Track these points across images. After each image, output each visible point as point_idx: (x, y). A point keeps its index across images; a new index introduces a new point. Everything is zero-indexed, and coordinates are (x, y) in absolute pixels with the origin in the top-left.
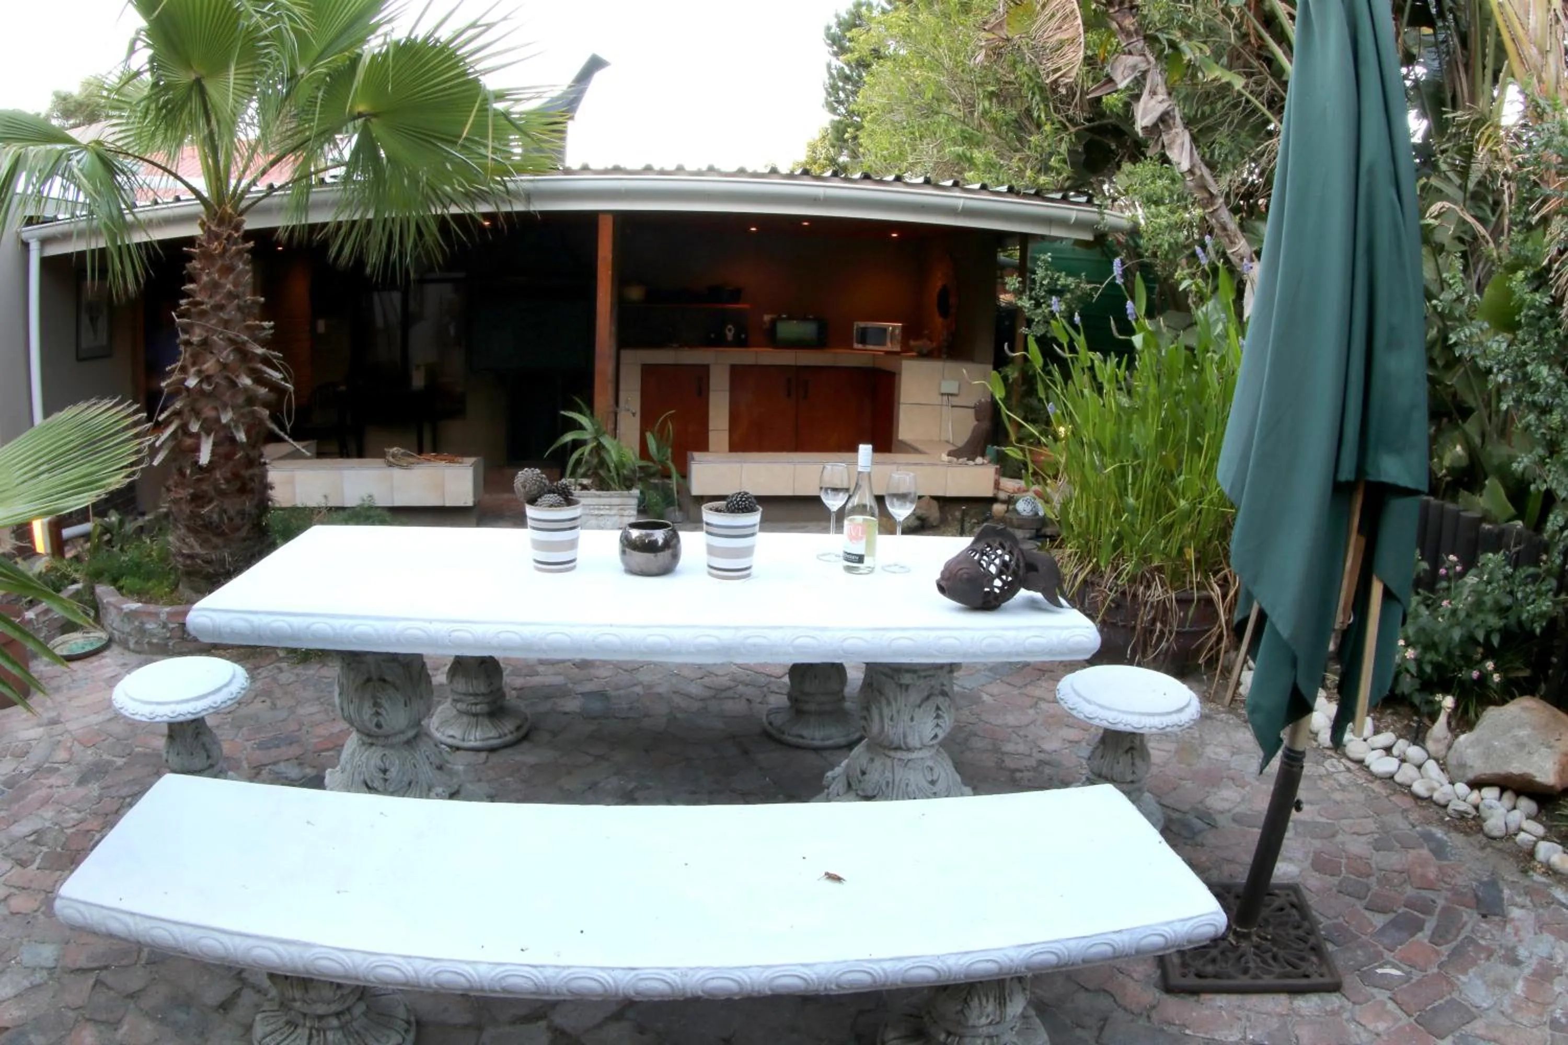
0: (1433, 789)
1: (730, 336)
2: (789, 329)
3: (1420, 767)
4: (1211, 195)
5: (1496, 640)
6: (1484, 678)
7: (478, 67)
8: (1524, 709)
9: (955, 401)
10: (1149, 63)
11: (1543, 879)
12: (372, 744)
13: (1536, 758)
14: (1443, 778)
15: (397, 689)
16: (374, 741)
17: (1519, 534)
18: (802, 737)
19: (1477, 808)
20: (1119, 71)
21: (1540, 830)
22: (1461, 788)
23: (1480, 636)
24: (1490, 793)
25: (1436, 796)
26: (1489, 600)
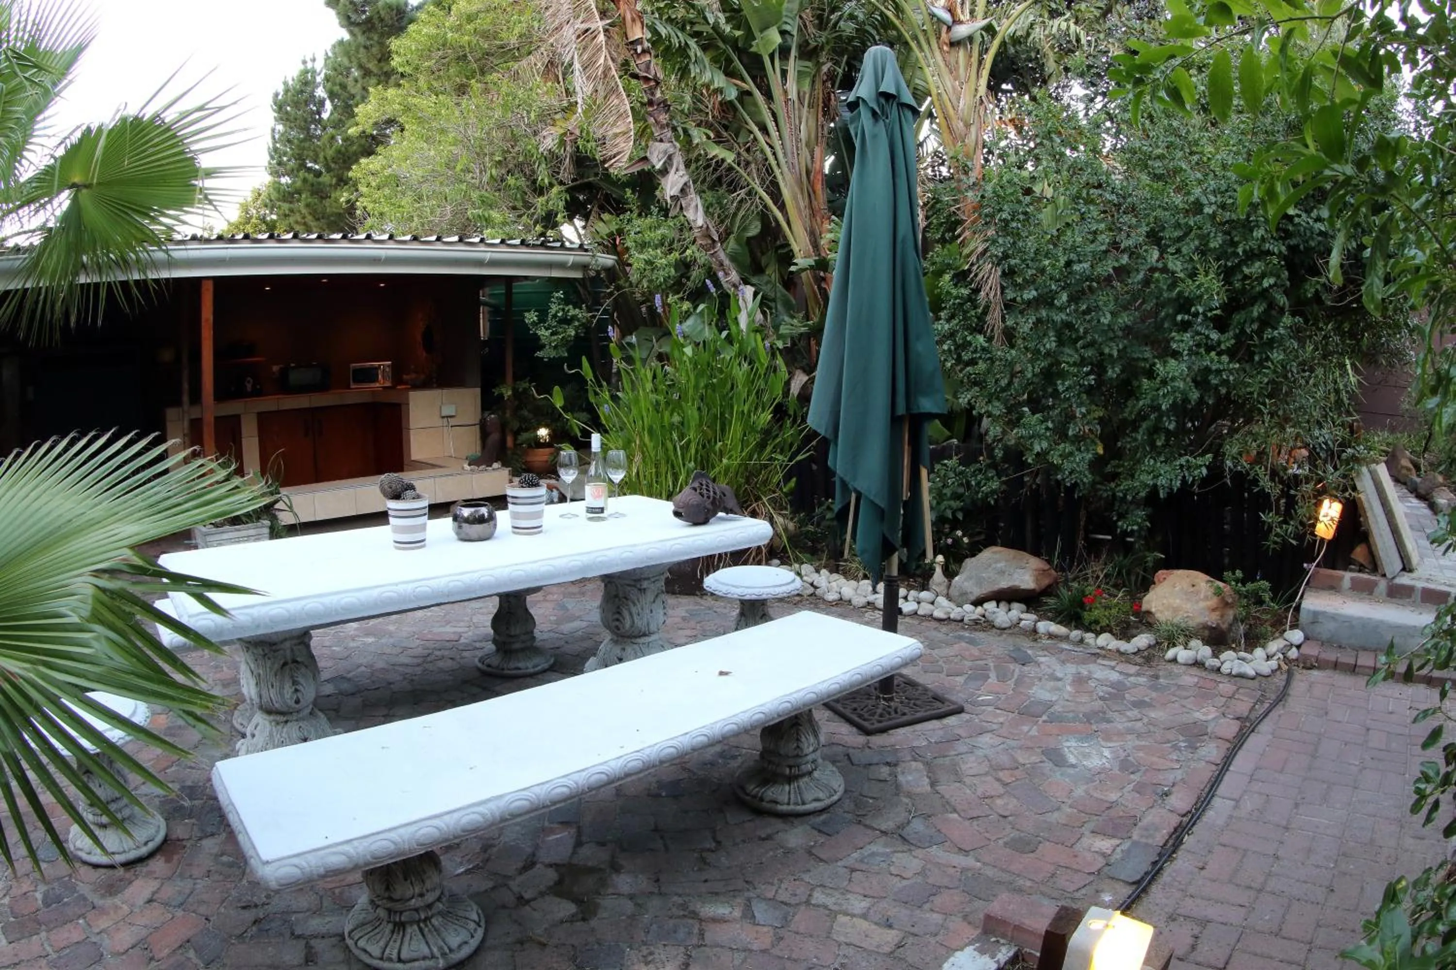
0: (949, 613)
1: (249, 387)
2: (295, 377)
3: (932, 603)
4: (714, 241)
5: (960, 516)
6: (957, 541)
7: (194, 147)
8: (994, 553)
9: (452, 422)
10: (675, 147)
11: (1049, 642)
12: (286, 722)
13: (1016, 576)
14: (952, 605)
15: (306, 667)
16: (289, 717)
17: (957, 447)
18: (519, 669)
19: (984, 616)
20: (655, 154)
21: (1034, 617)
22: (968, 607)
23: (949, 514)
24: (990, 606)
25: (952, 616)
26: (947, 492)
